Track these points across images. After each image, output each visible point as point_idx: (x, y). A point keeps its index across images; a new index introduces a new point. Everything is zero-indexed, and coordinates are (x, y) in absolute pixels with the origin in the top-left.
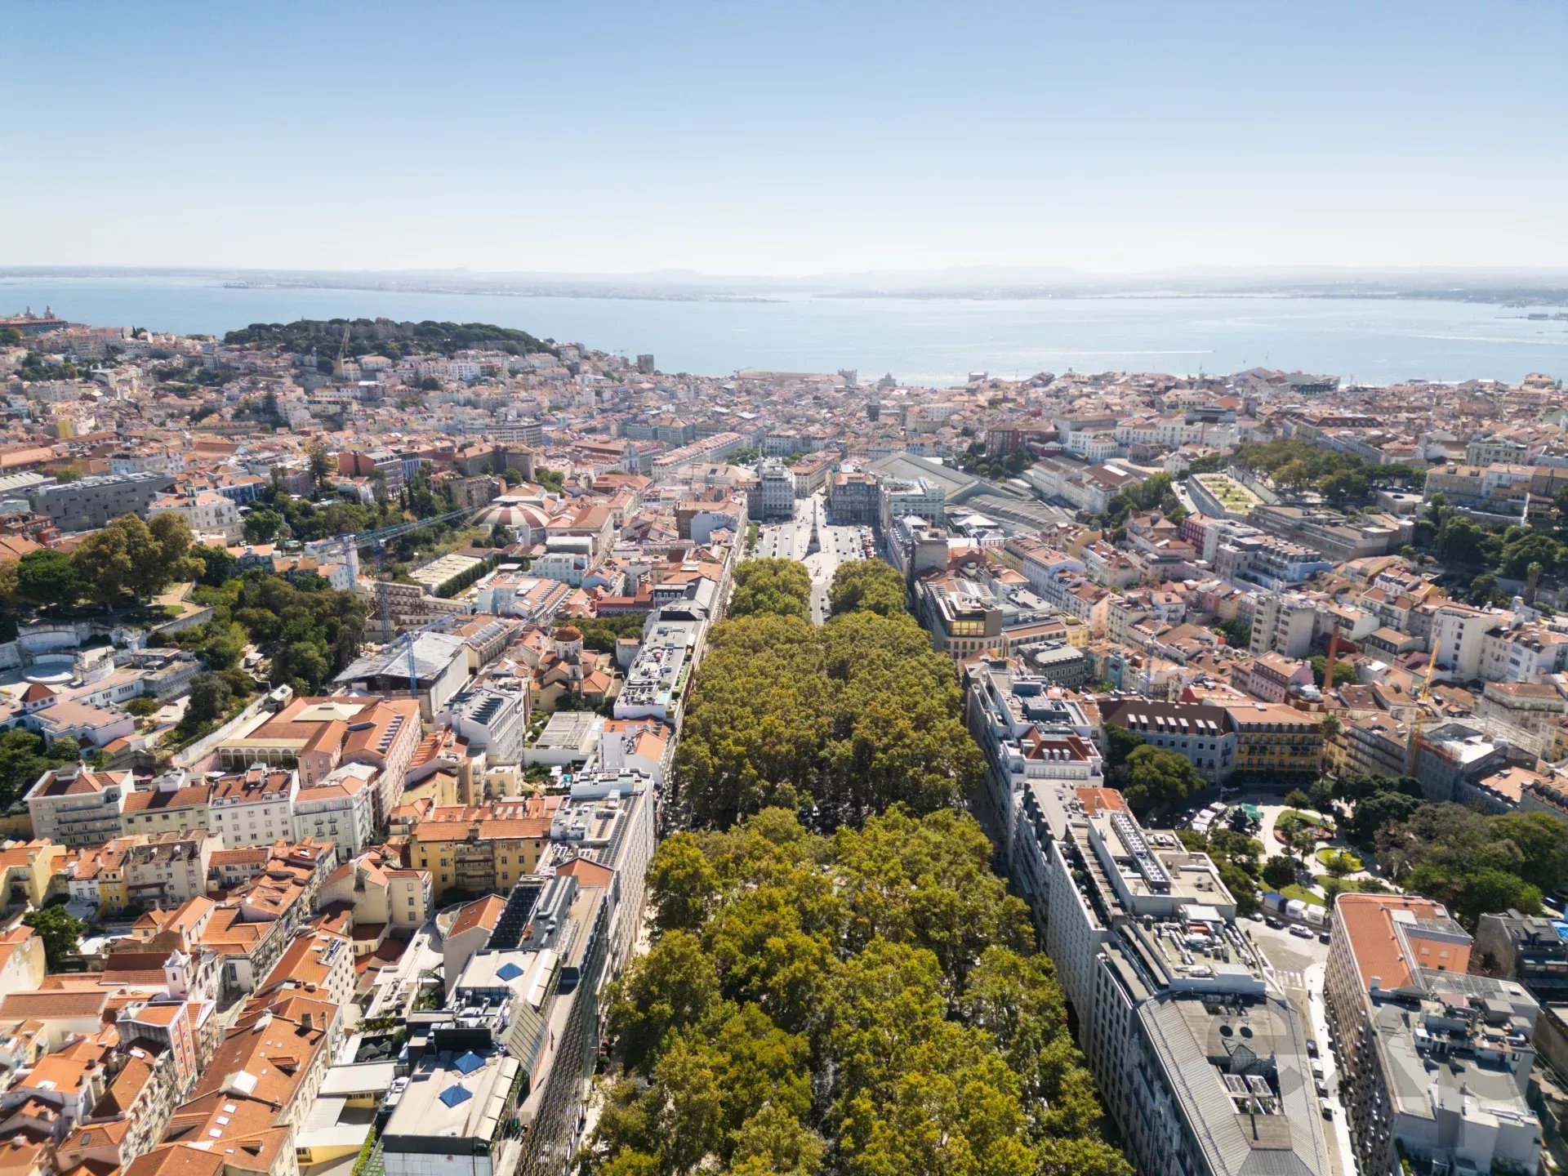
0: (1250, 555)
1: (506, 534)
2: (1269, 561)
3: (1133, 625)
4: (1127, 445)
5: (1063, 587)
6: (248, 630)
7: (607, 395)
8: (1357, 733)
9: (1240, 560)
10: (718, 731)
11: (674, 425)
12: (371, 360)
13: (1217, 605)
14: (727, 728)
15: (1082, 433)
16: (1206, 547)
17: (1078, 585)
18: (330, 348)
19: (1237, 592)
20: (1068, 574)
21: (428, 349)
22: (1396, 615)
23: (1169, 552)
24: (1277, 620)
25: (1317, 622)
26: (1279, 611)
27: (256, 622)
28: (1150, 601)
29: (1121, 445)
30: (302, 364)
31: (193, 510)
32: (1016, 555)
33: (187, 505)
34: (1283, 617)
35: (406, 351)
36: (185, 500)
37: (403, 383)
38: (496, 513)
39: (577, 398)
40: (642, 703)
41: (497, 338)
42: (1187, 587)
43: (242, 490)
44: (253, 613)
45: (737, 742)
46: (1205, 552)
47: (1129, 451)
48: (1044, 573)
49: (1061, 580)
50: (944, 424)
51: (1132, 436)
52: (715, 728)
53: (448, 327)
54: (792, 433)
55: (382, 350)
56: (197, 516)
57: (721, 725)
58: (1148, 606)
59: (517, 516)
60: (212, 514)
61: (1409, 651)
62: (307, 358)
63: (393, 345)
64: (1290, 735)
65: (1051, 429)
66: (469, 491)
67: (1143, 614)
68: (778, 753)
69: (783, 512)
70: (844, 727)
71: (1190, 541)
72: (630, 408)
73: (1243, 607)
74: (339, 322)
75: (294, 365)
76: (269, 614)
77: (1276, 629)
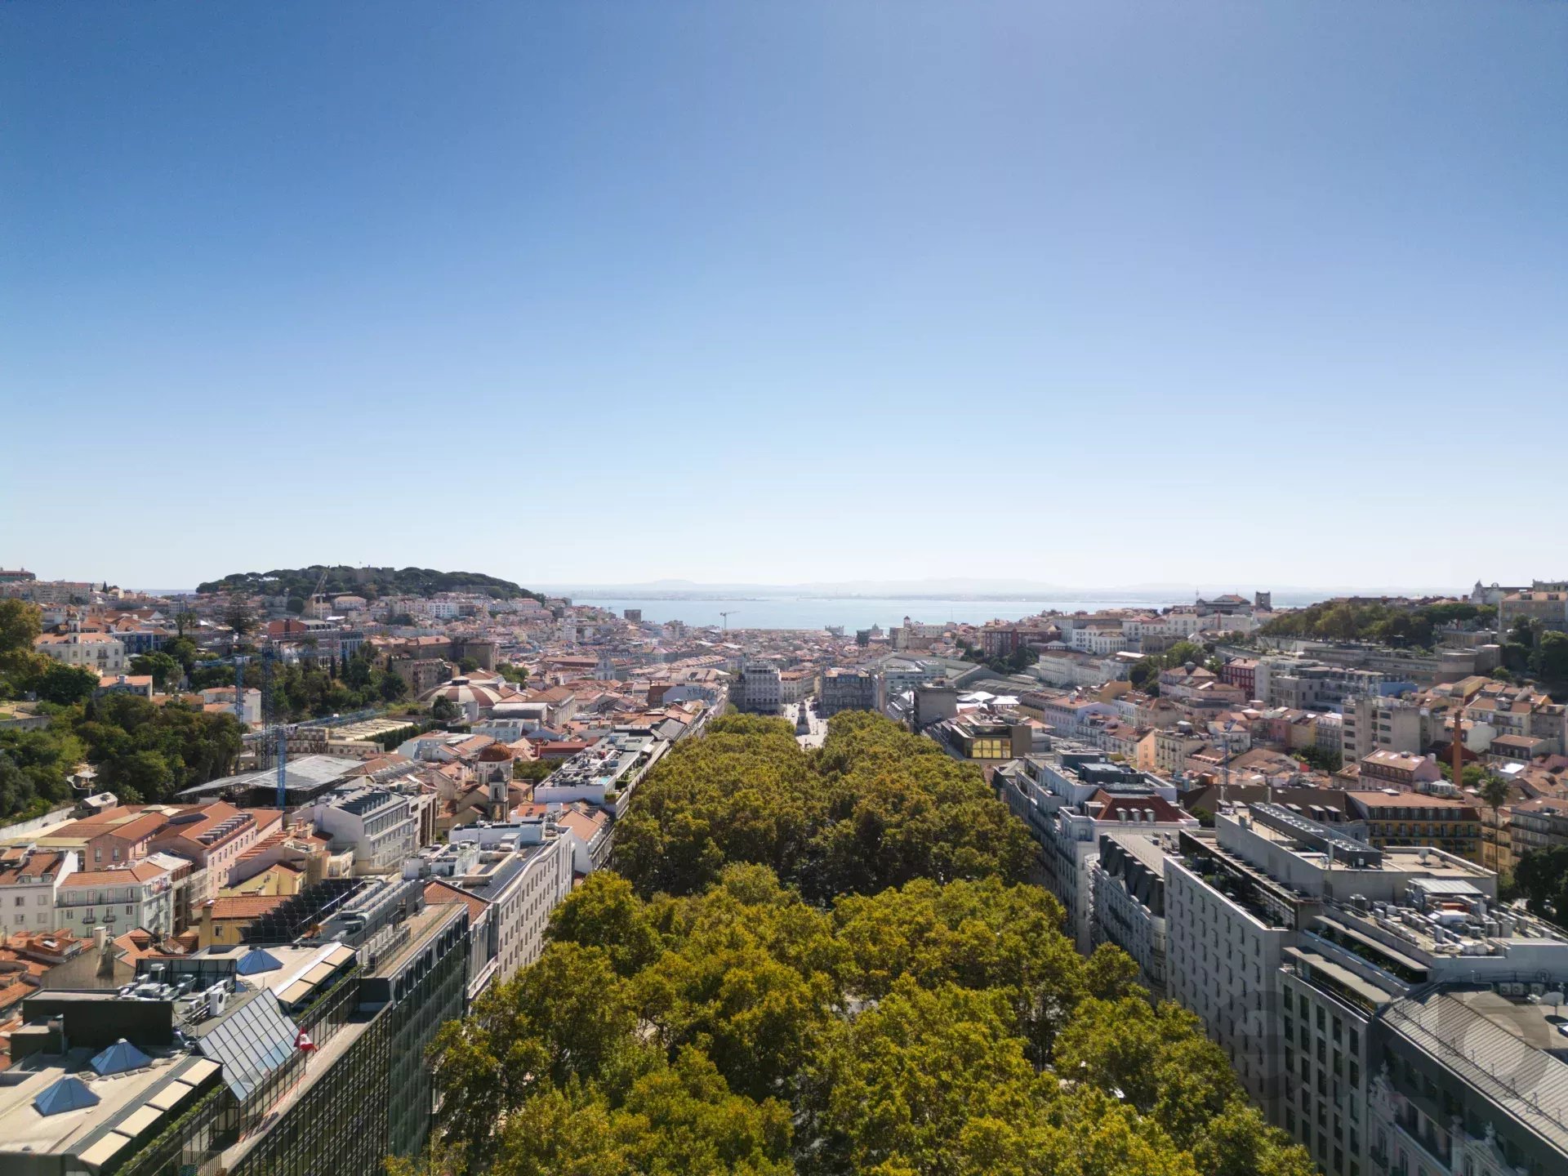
0: (1316, 682)
1: (449, 707)
2: (1340, 687)
3: (1190, 755)
4: (1137, 640)
5: (1096, 731)
6: (87, 747)
7: (588, 632)
8: (1521, 820)
9: (1305, 689)
10: (673, 806)
11: (656, 652)
12: (344, 600)
13: (1288, 731)
14: (684, 803)
15: (1087, 631)
16: (1258, 685)
17: (1115, 727)
18: (304, 589)
19: (1311, 716)
20: (1100, 717)
21: (407, 592)
22: (1515, 721)
23: (1215, 695)
24: (1374, 726)
25: (1424, 730)
26: (1374, 715)
27: (101, 740)
28: (1206, 730)
29: (1130, 640)
30: (272, 605)
31: (73, 648)
32: (1035, 707)
33: (67, 642)
34: (1380, 721)
35: (383, 591)
36: (66, 637)
37: (375, 620)
38: (445, 690)
39: (557, 634)
40: (573, 784)
41: (483, 584)
42: (1246, 715)
43: (140, 637)
44: (100, 729)
45: (697, 815)
46: (1257, 692)
47: (1140, 645)
48: (1070, 718)
49: (1093, 723)
50: (936, 640)
51: (1140, 631)
52: (668, 803)
53: (429, 574)
54: (778, 656)
55: (358, 591)
56: (75, 654)
57: (677, 799)
58: (1204, 735)
59: (465, 694)
60: (95, 654)
61: (1545, 756)
62: (278, 599)
63: (372, 587)
64: (1438, 824)
65: (1053, 628)
66: (415, 674)
67: (1200, 744)
68: (754, 830)
69: (768, 708)
70: (842, 809)
71: (1236, 684)
72: (610, 641)
73: (1323, 731)
74: (319, 567)
75: (263, 606)
76: (120, 731)
77: (1374, 738)
